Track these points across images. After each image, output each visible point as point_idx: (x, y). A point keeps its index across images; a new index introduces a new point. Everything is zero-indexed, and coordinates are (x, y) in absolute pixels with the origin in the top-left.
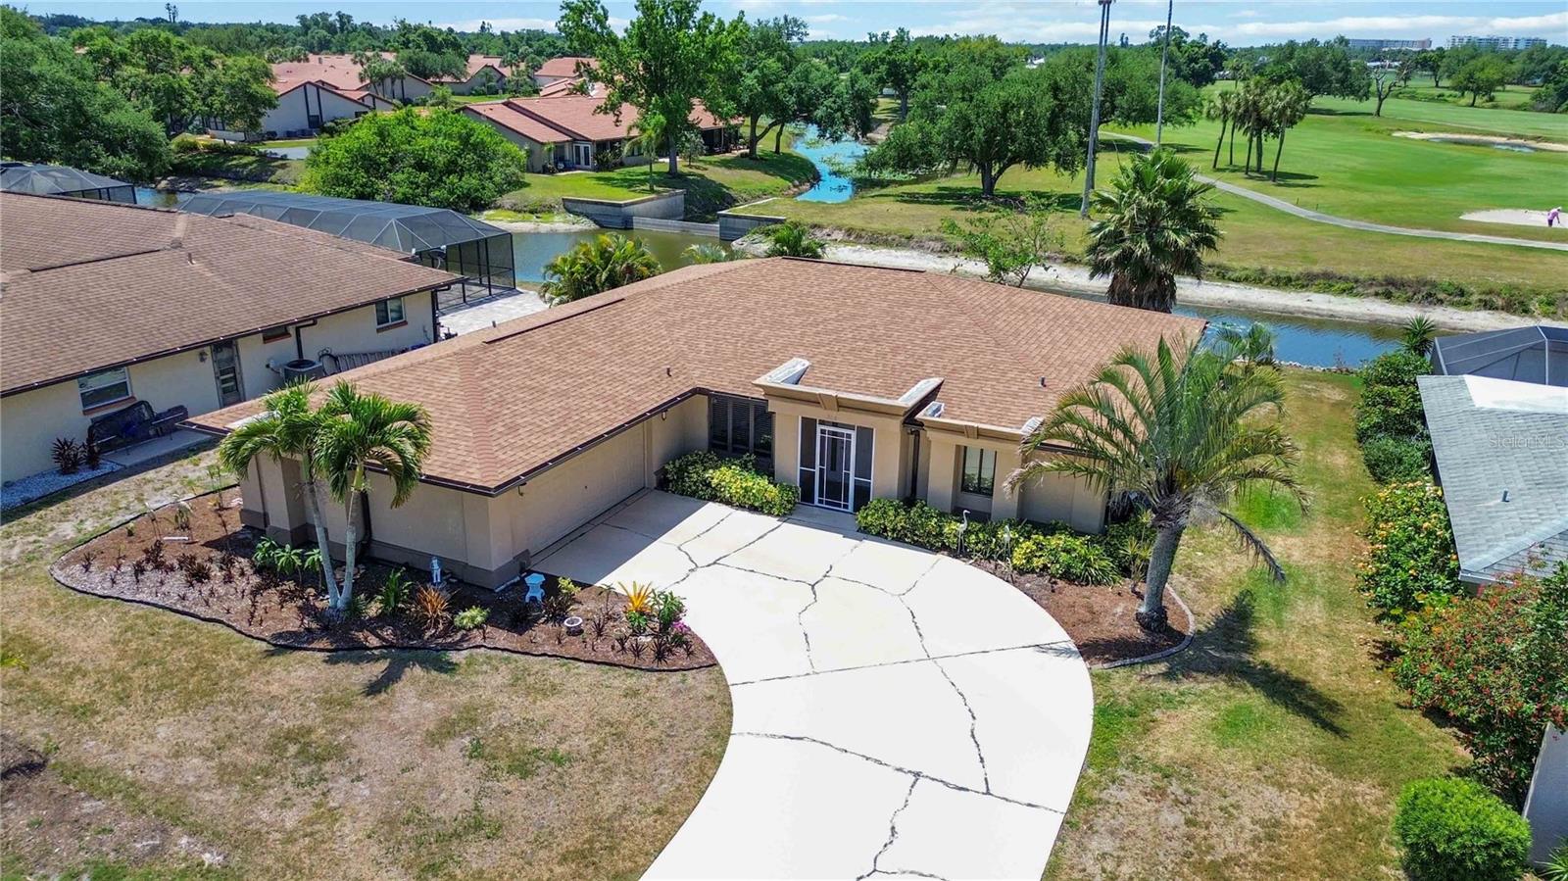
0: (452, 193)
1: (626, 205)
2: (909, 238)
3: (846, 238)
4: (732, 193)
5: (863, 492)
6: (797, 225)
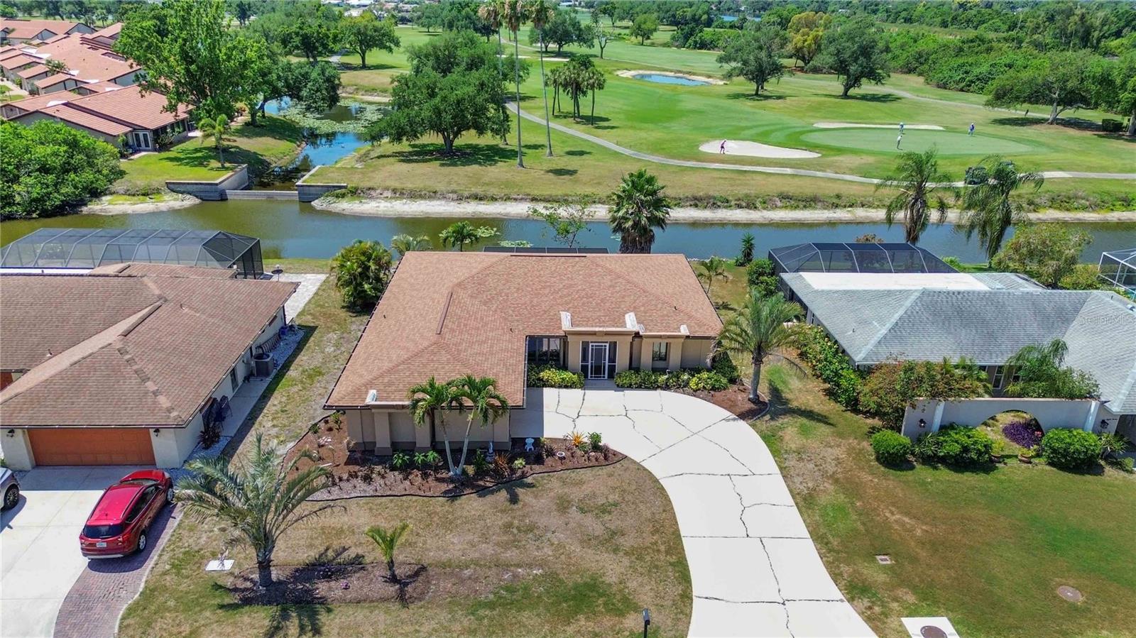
0: (76, 187)
1: (220, 183)
2: (435, 192)
3: (393, 195)
4: (264, 158)
5: (612, 369)
6: (357, 189)
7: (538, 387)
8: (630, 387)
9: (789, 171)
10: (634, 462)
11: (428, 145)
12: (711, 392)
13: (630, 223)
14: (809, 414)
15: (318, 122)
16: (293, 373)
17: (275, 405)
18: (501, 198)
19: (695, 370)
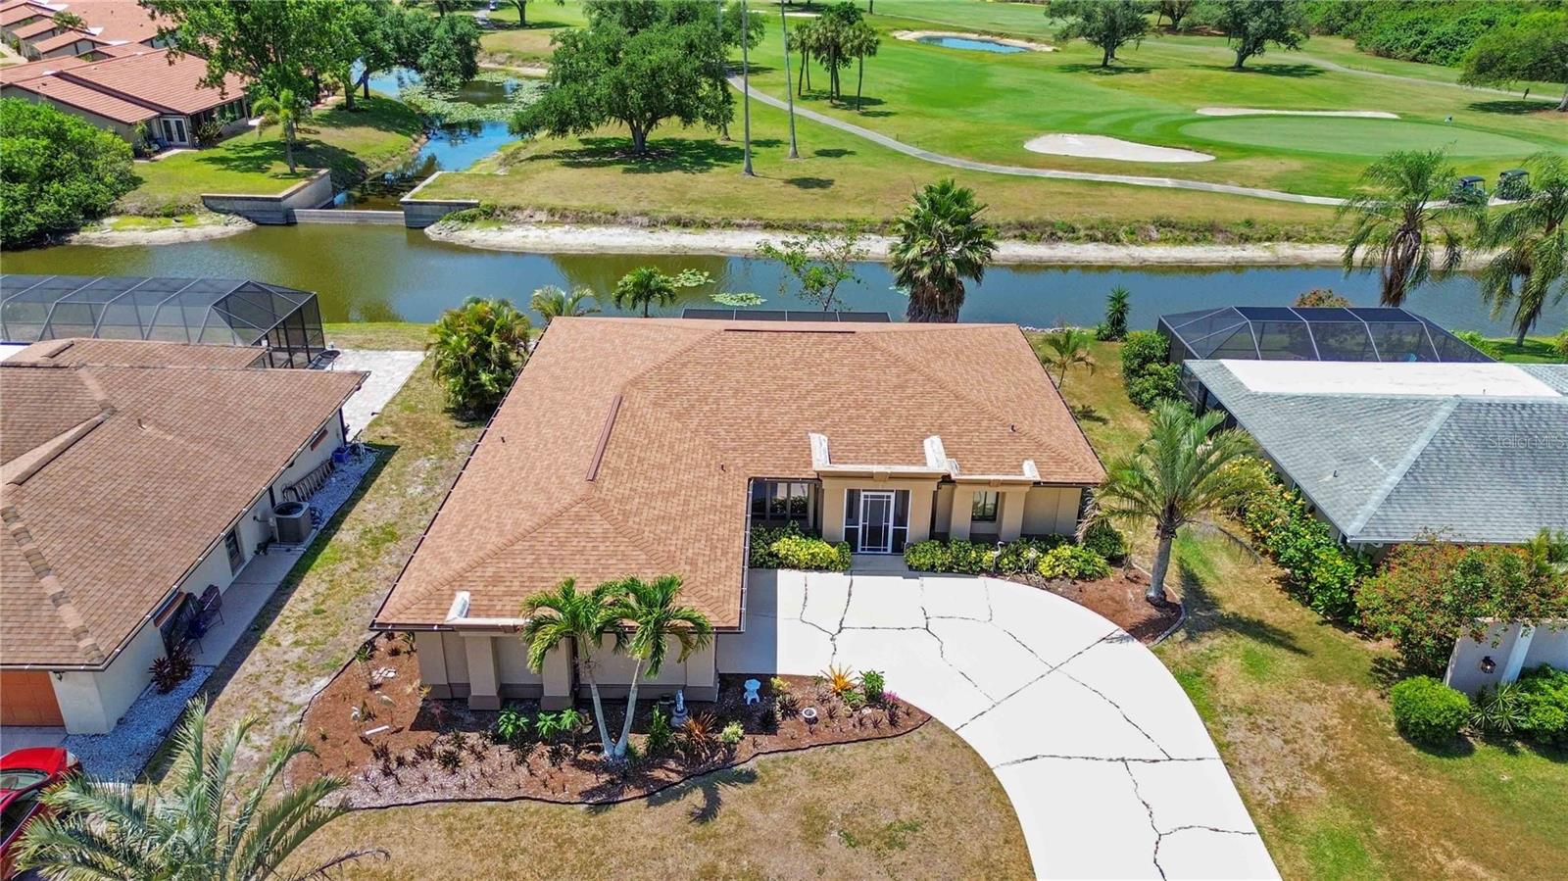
1: (285, 198)
2: (615, 214)
3: (551, 219)
5: (900, 536)
6: (494, 208)
7: (769, 567)
8: (932, 570)
9: (1168, 182)
10: (944, 729)
11: (608, 140)
12: (1077, 583)
13: (926, 271)
14: (1255, 629)
15: (450, 105)
16: (346, 535)
17: (304, 600)
18: (718, 224)
19: (1048, 540)
